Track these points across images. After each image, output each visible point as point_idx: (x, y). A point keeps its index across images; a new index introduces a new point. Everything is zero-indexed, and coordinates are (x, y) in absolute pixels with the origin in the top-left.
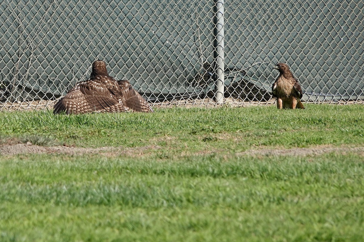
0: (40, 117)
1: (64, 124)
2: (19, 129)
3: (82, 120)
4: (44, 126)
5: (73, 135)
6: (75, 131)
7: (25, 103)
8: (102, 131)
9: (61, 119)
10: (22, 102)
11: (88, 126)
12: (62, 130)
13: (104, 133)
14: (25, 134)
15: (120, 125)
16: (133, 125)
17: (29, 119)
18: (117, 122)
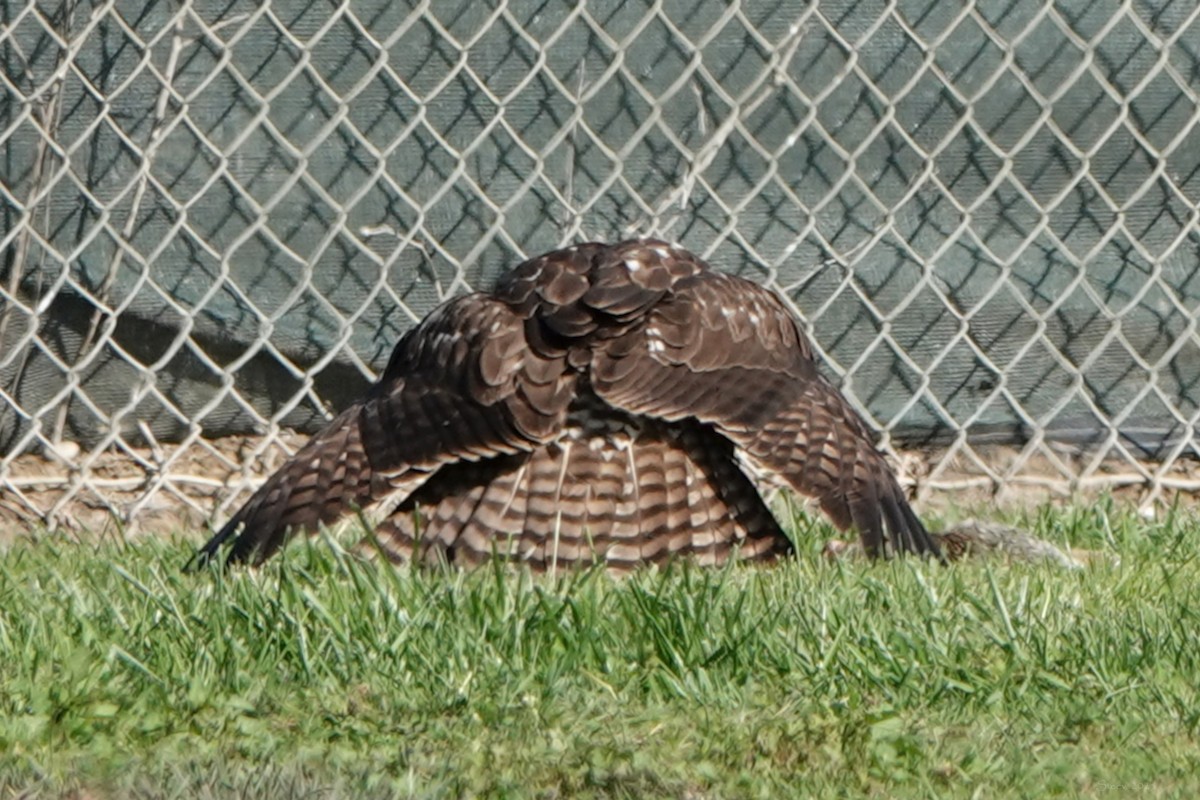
0: (292, 599)
1: (518, 662)
2: (105, 710)
3: (687, 627)
4: (331, 683)
5: (610, 769)
6: (627, 731)
7: (116, 456)
8: (878, 730)
9: (488, 621)
10: (85, 448)
11: (742, 681)
12: (509, 720)
13: (906, 748)
14: (168, 751)
15: (1042, 674)
16: (1162, 673)
17: (197, 612)
18: (1008, 649)
